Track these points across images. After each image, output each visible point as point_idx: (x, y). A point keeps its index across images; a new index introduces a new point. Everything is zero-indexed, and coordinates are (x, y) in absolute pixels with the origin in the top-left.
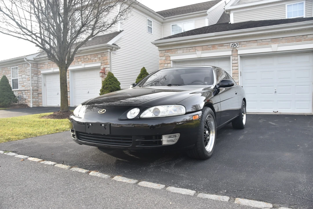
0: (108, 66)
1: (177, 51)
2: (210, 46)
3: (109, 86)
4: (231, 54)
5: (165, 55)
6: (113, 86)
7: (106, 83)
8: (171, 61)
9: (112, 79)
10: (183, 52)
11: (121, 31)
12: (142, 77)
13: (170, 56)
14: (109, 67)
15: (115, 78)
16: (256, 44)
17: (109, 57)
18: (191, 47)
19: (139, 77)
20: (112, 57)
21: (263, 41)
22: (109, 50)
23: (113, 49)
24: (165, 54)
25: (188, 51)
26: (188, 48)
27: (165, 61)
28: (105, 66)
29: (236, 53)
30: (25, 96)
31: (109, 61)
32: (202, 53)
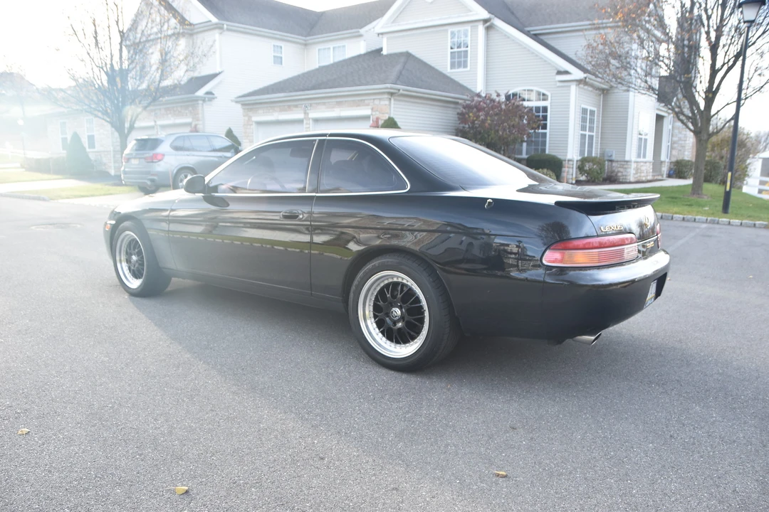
0: (201, 122)
2: (286, 107)
8: (254, 123)
11: (220, 73)
13: (252, 117)
16: (325, 107)
17: (200, 110)
18: (270, 107)
20: (206, 109)
21: (330, 103)
22: (200, 102)
23: (205, 99)
24: (248, 113)
25: (268, 111)
27: (248, 122)
28: (197, 123)
30: (105, 160)
31: (201, 116)
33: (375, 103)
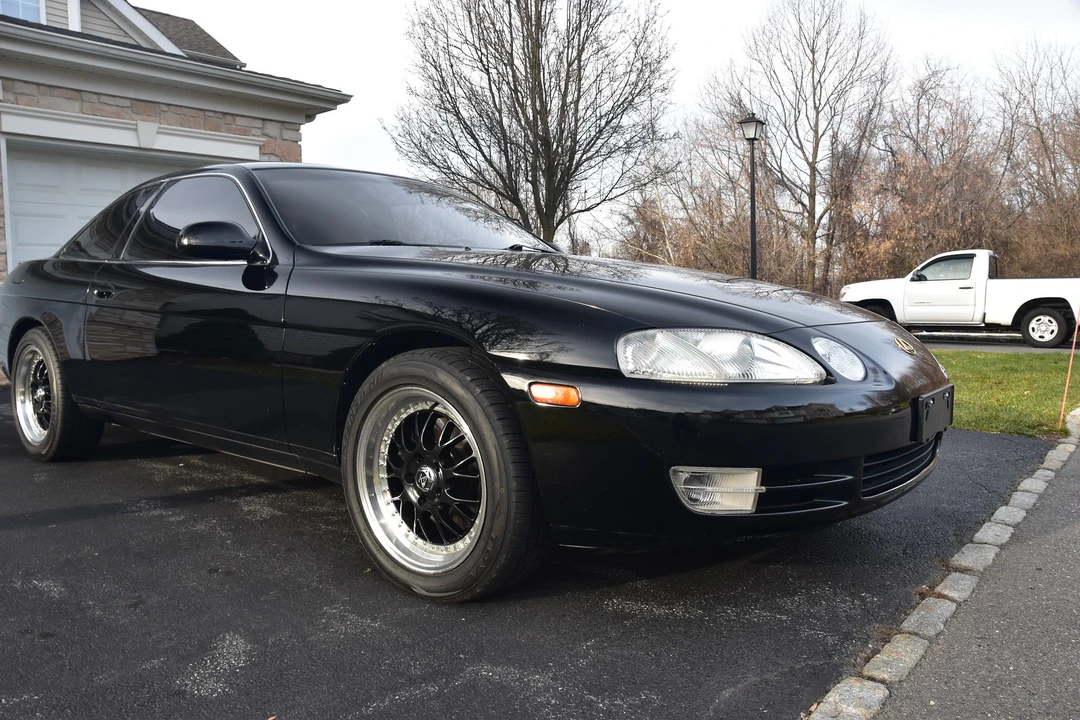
16: (77, 105)
21: (104, 99)
33: (266, 131)
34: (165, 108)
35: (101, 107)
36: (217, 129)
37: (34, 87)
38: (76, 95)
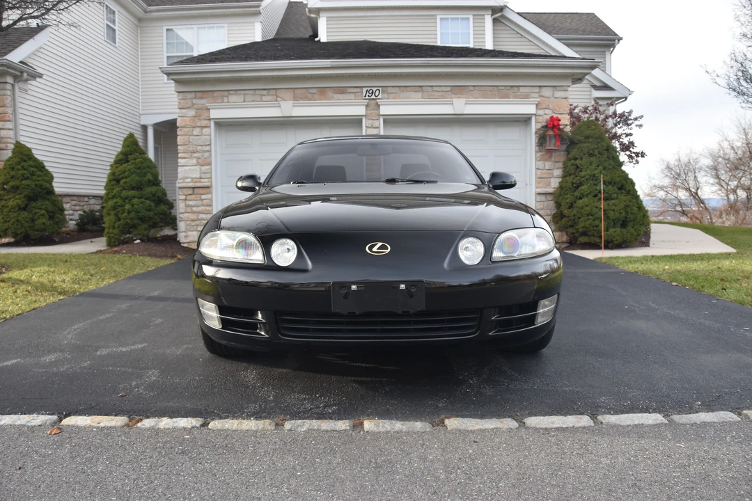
0: (9, 125)
1: (227, 96)
2: (314, 91)
3: (24, 182)
4: (364, 114)
5: (193, 104)
6: (34, 183)
7: (12, 173)
8: (212, 123)
9: (31, 163)
10: (244, 101)
11: (41, 28)
12: (128, 161)
13: (209, 109)
14: (11, 127)
15: (36, 160)
16: (420, 94)
17: (10, 99)
18: (264, 89)
19: (121, 160)
20: (18, 99)
21: (435, 89)
22: (10, 80)
23: (22, 76)
24: (194, 101)
25: (258, 98)
26: (258, 92)
27: (194, 120)
29: (377, 112)
31: (10, 110)
32: (293, 106)
33: (542, 94)
34: (472, 88)
35: (433, 93)
36: (507, 96)
37: (397, 88)
38: (420, 89)
